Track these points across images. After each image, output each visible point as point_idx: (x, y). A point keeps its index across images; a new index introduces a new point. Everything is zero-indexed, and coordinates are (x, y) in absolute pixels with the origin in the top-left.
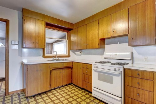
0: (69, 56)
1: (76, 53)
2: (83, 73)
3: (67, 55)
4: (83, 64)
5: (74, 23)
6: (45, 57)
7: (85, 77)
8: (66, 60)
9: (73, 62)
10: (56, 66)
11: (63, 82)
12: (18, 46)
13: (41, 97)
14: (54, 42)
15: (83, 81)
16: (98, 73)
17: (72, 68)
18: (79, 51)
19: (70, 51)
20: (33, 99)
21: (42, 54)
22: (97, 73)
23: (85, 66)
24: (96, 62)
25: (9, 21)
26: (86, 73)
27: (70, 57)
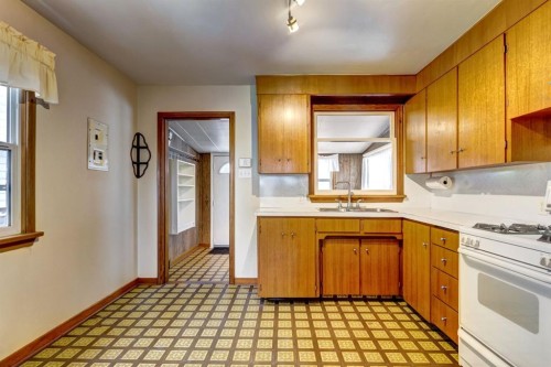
0: (400, 197)
1: (429, 184)
2: (432, 266)
3: (394, 193)
4: (433, 229)
5: (415, 71)
6: (315, 200)
7: (438, 281)
8: (382, 211)
9: (402, 219)
10: (338, 229)
11: (363, 283)
12: (250, 170)
13: (292, 310)
14: (367, 151)
15: (434, 297)
16: (478, 272)
17: (400, 243)
18: (437, 178)
19: (406, 178)
20: (272, 308)
21: (306, 190)
22: (475, 273)
23: (438, 238)
24: (477, 226)
25: (233, 113)
26: (442, 268)
27: (404, 201)
